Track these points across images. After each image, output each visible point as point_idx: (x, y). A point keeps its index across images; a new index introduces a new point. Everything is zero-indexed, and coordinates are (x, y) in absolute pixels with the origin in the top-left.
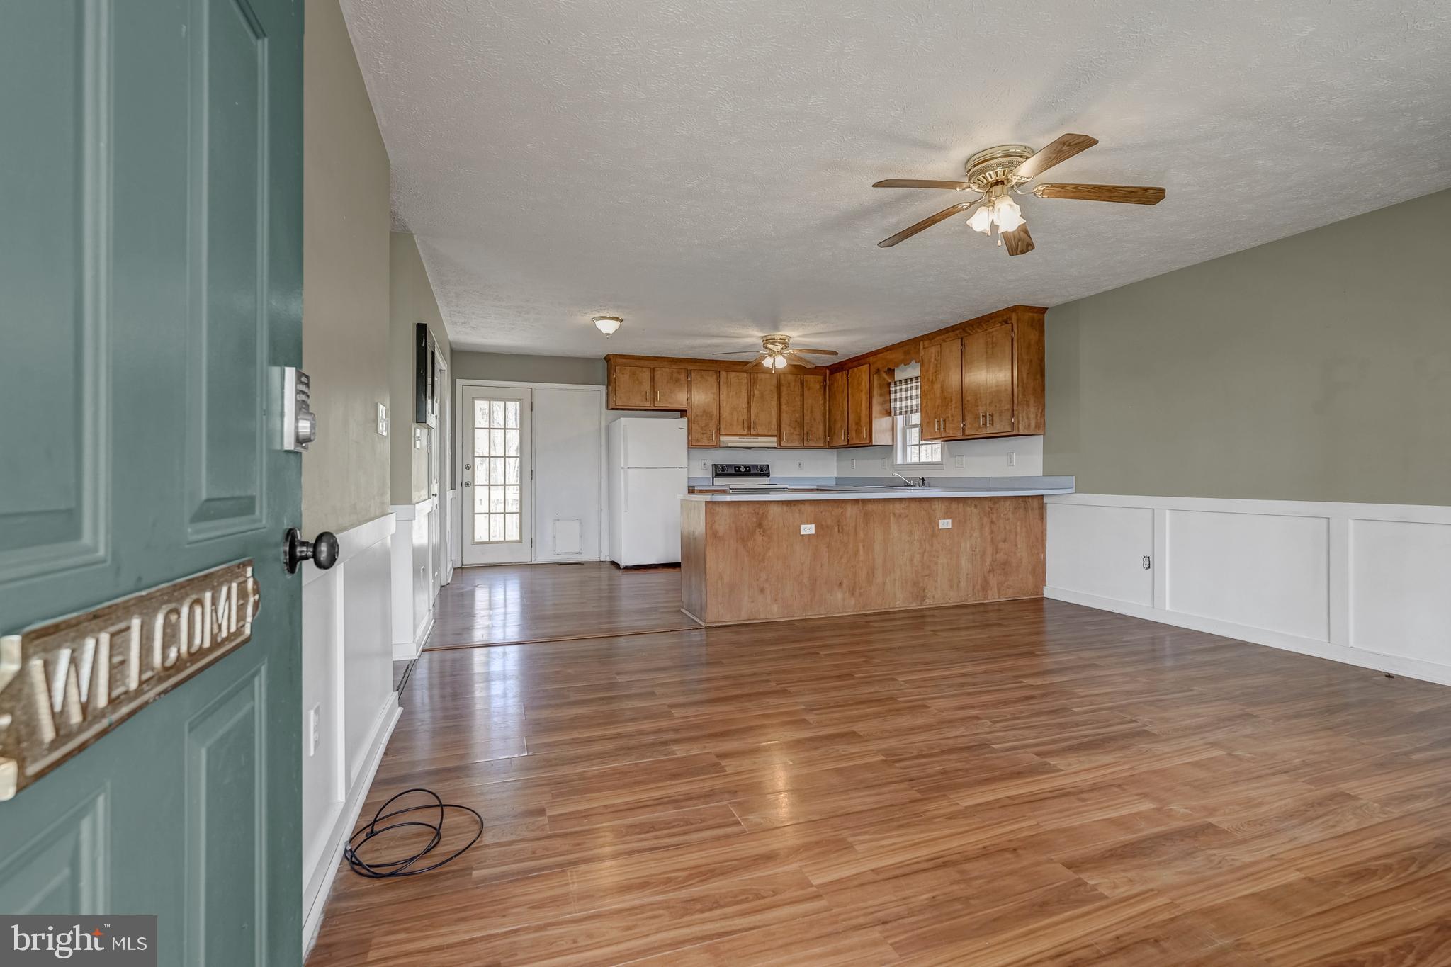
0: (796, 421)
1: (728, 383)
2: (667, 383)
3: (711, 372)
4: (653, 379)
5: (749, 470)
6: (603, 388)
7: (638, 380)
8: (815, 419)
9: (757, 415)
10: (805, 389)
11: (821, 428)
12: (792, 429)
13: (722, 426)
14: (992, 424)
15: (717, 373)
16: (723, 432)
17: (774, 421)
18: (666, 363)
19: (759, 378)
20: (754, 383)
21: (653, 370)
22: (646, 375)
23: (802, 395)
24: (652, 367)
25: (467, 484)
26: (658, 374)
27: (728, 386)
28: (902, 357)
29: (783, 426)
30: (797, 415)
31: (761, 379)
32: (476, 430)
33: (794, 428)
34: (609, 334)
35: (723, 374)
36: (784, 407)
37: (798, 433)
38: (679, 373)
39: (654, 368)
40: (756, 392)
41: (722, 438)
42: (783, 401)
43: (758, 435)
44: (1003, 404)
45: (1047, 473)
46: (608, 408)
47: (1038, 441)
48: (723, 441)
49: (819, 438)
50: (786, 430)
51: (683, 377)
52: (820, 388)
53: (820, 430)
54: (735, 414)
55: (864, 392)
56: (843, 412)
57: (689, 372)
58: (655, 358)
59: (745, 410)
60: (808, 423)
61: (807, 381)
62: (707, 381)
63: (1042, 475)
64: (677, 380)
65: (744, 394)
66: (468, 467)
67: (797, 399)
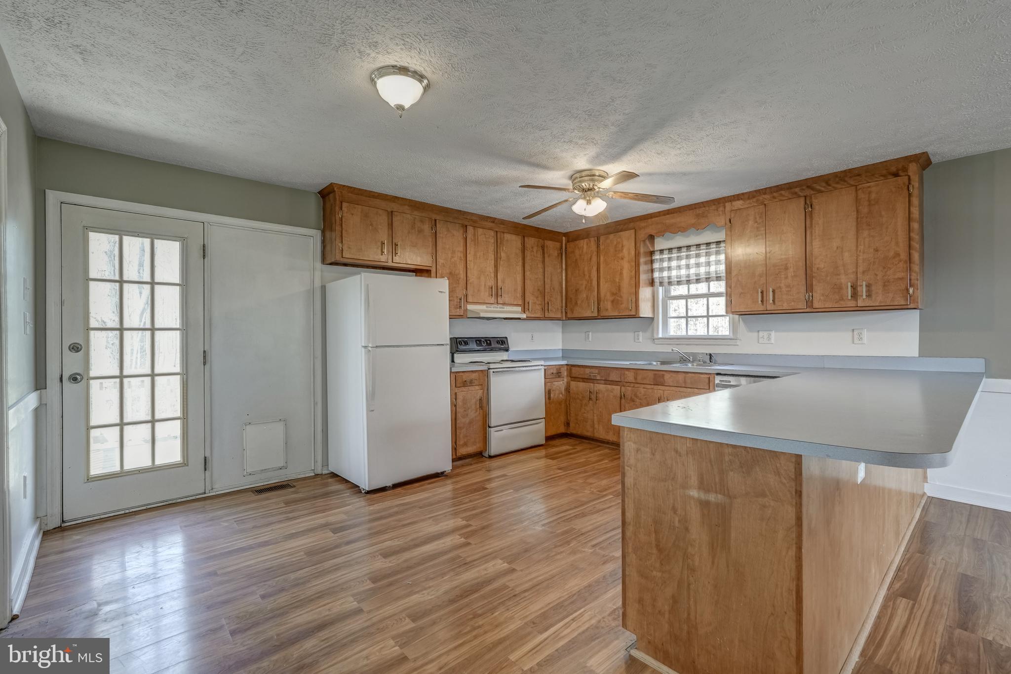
0: (539, 290)
1: (475, 240)
2: (409, 232)
3: (457, 225)
4: (391, 225)
5: (490, 344)
6: (317, 234)
7: (371, 225)
8: (554, 289)
9: (503, 282)
10: (546, 255)
11: (559, 298)
12: (535, 299)
13: (470, 292)
14: (869, 295)
15: (465, 227)
16: (470, 299)
17: (519, 289)
18: (406, 207)
19: (506, 238)
20: (500, 243)
21: (391, 214)
22: (383, 219)
23: (543, 262)
24: (389, 210)
25: (74, 379)
26: (397, 220)
27: (475, 245)
28: (693, 221)
29: (527, 294)
30: (539, 283)
31: (507, 240)
32: (92, 284)
33: (537, 297)
34: (400, 107)
35: (470, 230)
36: (528, 273)
37: (540, 303)
38: (422, 221)
39: (392, 212)
40: (503, 255)
41: (470, 307)
42: (527, 267)
43: (504, 304)
44: (888, 273)
45: (922, 354)
46: (323, 261)
47: (914, 317)
48: (472, 311)
49: (558, 309)
50: (530, 298)
51: (426, 227)
52: (558, 255)
53: (557, 302)
54: (482, 278)
55: (626, 259)
56: (590, 281)
57: (433, 222)
58: (395, 199)
59: (493, 275)
60: (548, 293)
61: (547, 247)
62: (454, 235)
63: (918, 356)
64: (420, 231)
65: (492, 256)
66: (75, 348)
67: (539, 266)
